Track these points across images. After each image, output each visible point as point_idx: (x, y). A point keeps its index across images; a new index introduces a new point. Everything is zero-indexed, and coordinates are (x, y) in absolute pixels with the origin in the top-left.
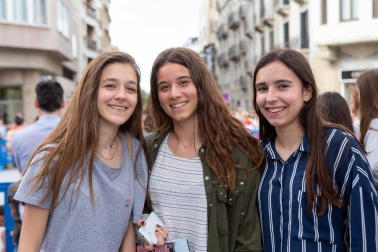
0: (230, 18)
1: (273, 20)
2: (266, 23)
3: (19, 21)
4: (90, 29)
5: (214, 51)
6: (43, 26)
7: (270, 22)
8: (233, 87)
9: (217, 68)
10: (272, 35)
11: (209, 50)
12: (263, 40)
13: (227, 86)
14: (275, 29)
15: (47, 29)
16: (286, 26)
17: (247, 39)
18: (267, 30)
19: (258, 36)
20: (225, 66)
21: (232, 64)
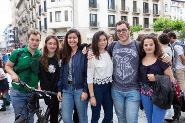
0: (22, 19)
5: (17, 29)
7: (35, 21)
8: (24, 41)
9: (19, 35)
10: (36, 25)
11: (15, 29)
12: (33, 26)
13: (22, 41)
16: (40, 22)
17: (28, 26)
18: (34, 23)
19: (31, 25)
20: (21, 34)
21: (23, 33)
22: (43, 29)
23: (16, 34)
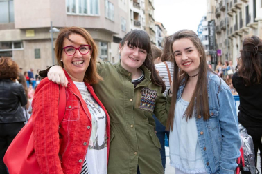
0: (221, 4)
1: (241, 4)
2: (237, 7)
3: (83, 14)
4: (136, 15)
5: (215, 24)
6: (96, 15)
7: (240, 6)
8: (223, 46)
9: (216, 35)
10: (241, 13)
11: (211, 24)
12: (236, 17)
13: (221, 45)
14: (242, 10)
15: (98, 17)
16: (247, 8)
17: (229, 17)
18: (238, 11)
19: (234, 14)
20: (219, 33)
21: (222, 31)
22: (252, 22)
23: (212, 34)
